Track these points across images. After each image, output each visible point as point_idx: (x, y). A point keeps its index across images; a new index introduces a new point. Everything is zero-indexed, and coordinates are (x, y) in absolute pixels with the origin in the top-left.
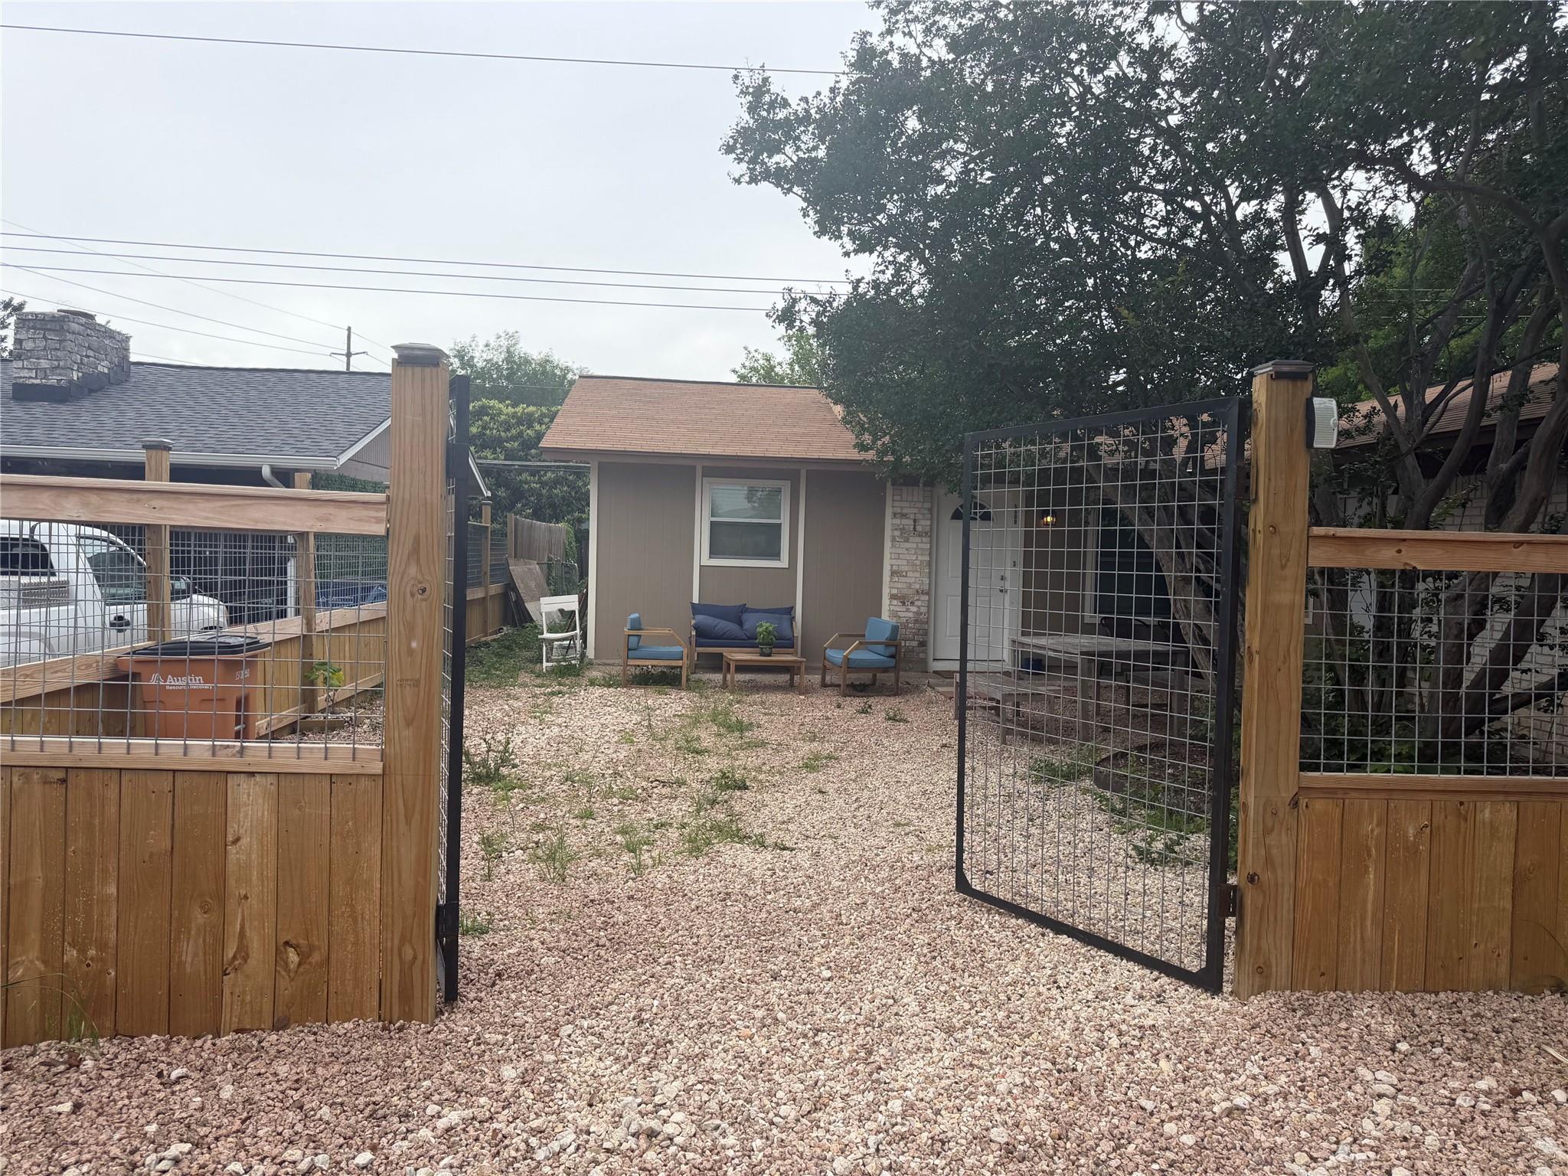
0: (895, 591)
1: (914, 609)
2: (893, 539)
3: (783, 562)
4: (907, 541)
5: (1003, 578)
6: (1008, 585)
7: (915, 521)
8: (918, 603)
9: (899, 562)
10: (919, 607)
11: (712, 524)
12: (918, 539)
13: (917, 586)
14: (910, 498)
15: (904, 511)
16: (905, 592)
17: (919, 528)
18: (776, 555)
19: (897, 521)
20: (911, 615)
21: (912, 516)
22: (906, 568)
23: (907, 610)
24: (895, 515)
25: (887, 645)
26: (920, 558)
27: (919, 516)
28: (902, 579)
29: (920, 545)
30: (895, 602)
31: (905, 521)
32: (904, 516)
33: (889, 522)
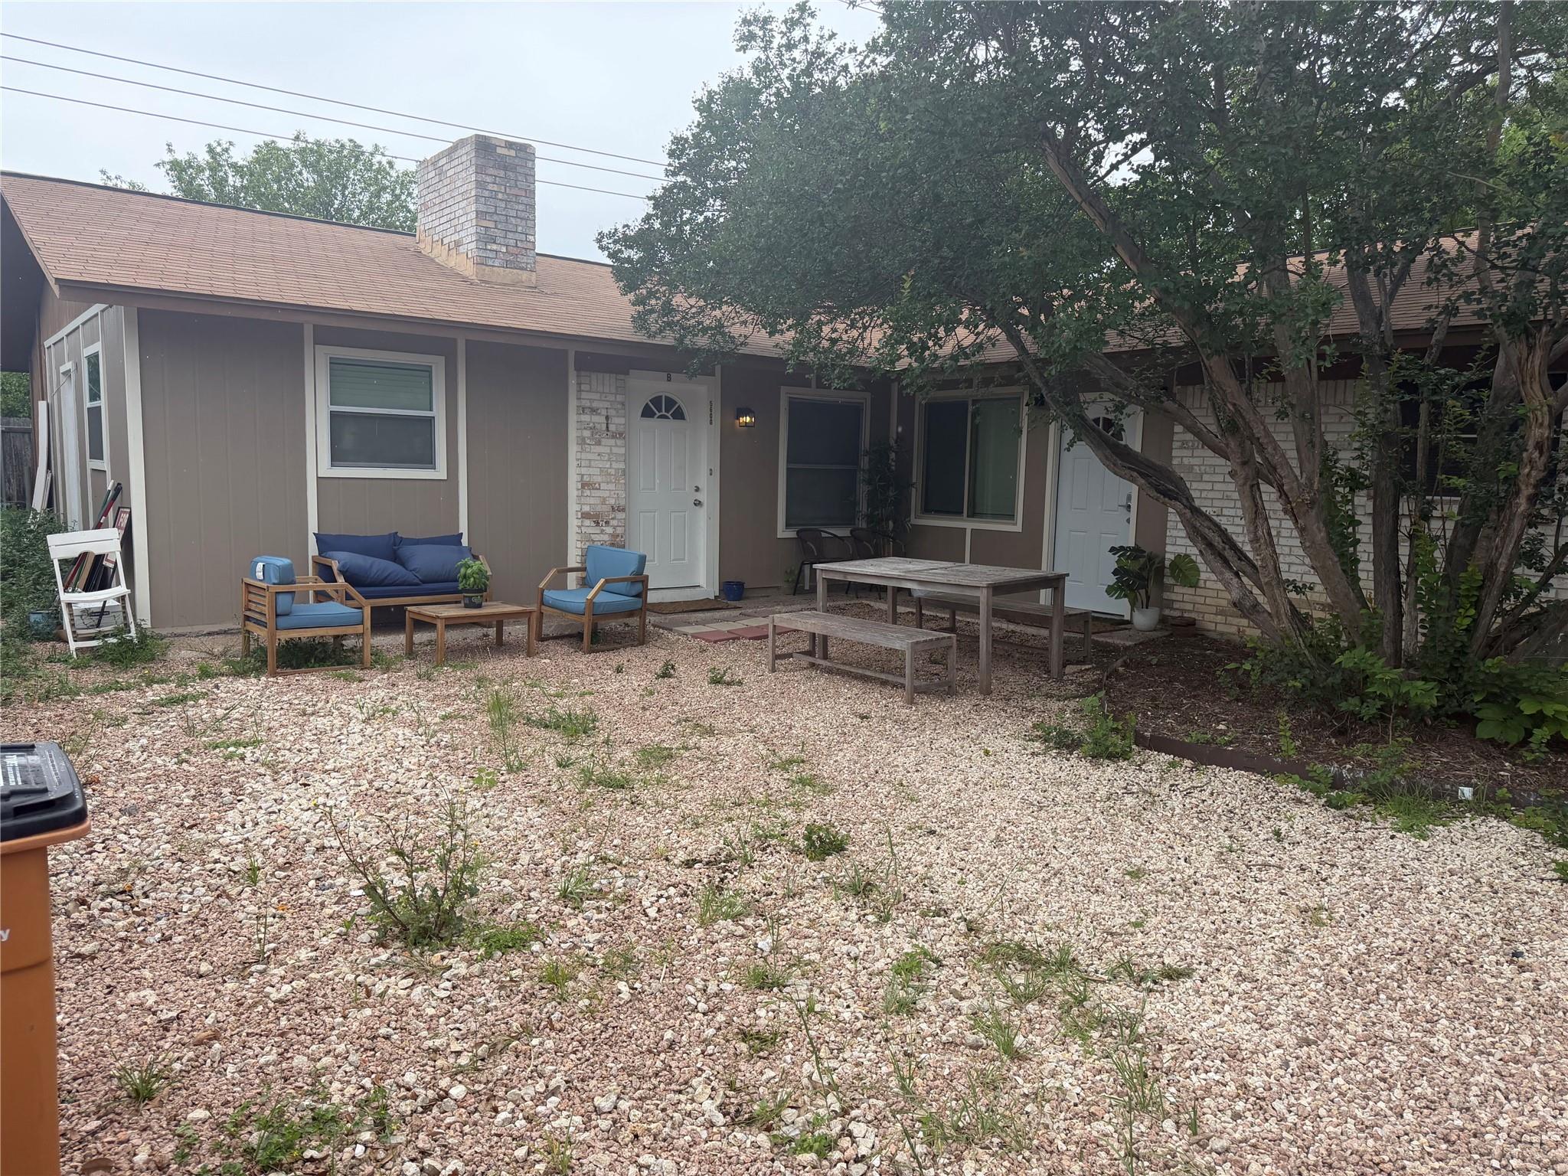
0: (586, 509)
1: (609, 530)
2: (582, 441)
3: (440, 472)
4: (599, 443)
5: (697, 489)
6: (702, 497)
7: (607, 418)
8: (614, 523)
9: (591, 471)
10: (615, 527)
11: (333, 415)
12: (612, 442)
13: (613, 502)
14: (600, 389)
15: (595, 405)
16: (599, 509)
17: (612, 428)
18: (429, 461)
19: (586, 418)
20: (606, 538)
21: (604, 412)
22: (599, 479)
23: (602, 532)
24: (583, 410)
25: (634, 582)
26: (615, 465)
27: (612, 412)
28: (596, 493)
29: (615, 450)
30: (587, 522)
31: (596, 418)
32: (594, 411)
33: (573, 418)
